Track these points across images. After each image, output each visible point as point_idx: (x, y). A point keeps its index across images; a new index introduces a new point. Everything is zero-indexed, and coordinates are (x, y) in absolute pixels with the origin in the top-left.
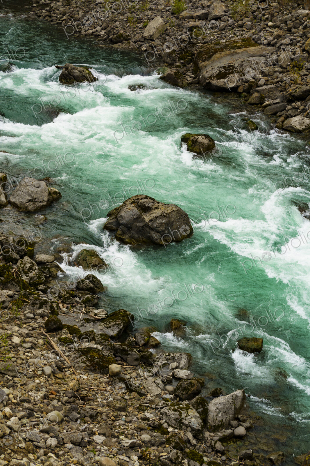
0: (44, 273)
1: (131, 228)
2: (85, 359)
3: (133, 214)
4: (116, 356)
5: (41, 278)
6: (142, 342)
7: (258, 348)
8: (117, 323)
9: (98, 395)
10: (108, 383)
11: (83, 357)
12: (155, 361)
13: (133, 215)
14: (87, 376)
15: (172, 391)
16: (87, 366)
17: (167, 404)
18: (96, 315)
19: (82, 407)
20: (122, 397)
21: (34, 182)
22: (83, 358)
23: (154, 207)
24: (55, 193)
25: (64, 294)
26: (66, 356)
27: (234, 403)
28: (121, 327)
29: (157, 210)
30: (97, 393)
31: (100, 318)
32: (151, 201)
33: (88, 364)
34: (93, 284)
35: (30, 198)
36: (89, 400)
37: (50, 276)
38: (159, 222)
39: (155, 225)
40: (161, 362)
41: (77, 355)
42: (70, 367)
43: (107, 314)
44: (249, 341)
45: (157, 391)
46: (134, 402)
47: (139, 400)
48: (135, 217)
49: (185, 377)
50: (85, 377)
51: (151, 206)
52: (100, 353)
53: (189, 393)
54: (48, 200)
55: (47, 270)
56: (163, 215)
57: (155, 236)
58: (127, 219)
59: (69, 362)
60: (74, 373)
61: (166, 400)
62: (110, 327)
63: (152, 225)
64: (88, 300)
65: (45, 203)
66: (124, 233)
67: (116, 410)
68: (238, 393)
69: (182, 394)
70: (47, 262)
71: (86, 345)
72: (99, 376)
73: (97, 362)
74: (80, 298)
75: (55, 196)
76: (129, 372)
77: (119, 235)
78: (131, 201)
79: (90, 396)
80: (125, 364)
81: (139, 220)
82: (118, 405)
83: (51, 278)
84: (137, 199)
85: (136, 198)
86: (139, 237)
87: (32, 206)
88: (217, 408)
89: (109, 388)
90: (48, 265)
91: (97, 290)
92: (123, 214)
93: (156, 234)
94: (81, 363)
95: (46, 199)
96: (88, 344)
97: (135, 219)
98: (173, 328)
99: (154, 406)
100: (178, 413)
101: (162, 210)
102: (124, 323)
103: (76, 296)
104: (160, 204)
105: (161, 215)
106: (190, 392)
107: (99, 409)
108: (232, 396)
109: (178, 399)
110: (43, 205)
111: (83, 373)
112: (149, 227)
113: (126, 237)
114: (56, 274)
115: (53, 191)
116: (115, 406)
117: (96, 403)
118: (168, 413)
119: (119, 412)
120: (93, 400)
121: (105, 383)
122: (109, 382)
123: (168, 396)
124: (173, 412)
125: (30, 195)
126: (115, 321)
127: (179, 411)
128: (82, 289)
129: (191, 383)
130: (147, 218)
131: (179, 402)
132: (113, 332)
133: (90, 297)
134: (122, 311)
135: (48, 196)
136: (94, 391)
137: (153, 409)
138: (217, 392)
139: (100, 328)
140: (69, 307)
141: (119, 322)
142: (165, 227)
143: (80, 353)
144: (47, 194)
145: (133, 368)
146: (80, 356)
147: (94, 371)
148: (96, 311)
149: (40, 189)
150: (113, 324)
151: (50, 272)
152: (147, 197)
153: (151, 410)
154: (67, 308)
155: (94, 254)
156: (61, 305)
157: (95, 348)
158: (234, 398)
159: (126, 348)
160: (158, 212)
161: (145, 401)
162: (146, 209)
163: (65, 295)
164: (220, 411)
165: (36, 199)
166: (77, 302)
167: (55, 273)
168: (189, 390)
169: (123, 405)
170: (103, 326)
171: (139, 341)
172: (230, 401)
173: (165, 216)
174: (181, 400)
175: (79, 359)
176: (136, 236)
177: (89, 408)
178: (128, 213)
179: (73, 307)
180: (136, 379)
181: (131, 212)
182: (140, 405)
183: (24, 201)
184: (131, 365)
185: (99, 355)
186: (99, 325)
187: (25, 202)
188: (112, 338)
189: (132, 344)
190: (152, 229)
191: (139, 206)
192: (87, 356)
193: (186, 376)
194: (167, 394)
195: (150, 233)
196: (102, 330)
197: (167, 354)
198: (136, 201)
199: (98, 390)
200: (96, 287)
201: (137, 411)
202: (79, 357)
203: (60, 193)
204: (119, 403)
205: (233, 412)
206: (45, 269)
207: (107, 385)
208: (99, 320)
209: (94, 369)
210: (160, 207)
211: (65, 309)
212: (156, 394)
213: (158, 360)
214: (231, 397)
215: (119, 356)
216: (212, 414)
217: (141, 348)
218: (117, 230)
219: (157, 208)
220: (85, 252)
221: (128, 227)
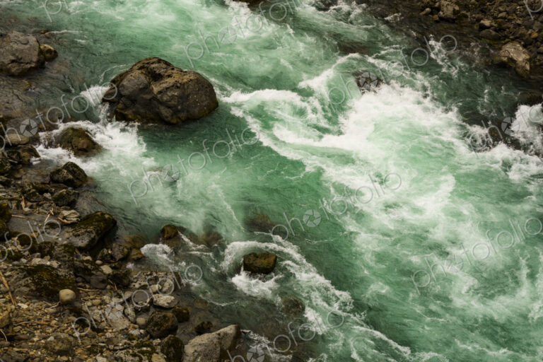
0: (12, 158)
1: (136, 100)
2: (30, 281)
3: (139, 83)
4: (77, 276)
5: (4, 167)
6: (119, 256)
7: (268, 267)
8: (89, 230)
9: (37, 333)
10: (54, 315)
11: (28, 278)
12: (132, 282)
13: (138, 85)
14: (29, 305)
15: (143, 325)
16: (32, 290)
17: (129, 344)
18: (64, 218)
19: (7, 350)
20: (70, 335)
21: (21, 38)
22: (27, 280)
23: (166, 74)
24: (49, 51)
25: (28, 188)
26: (5, 277)
27: (221, 343)
28: (93, 236)
29: (170, 78)
30: (36, 329)
31: (69, 222)
32: (164, 66)
33: (33, 288)
34: (73, 175)
35: (13, 58)
36: (20, 340)
37: (20, 163)
38: (169, 94)
39: (165, 99)
40: (140, 284)
41: (21, 275)
42: (7, 292)
43: (79, 217)
44: (257, 257)
45: (123, 324)
46: (86, 341)
47: (94, 337)
48: (141, 87)
49: (166, 305)
50: (24, 306)
51: (162, 74)
52: (54, 272)
53: (161, 329)
54: (38, 61)
55: (16, 155)
56: (175, 86)
57: (165, 112)
58: (131, 90)
59: (6, 285)
60: (10, 301)
61: (131, 338)
62: (79, 235)
63: (161, 97)
64: (61, 197)
65: (33, 65)
66: (126, 107)
67: (55, 353)
68: (230, 329)
69: (153, 330)
70: (19, 144)
71: (37, 261)
72: (45, 305)
73: (45, 285)
74: (52, 194)
75: (48, 55)
76: (92, 297)
77: (120, 109)
78: (140, 65)
79: (24, 333)
80: (87, 286)
81: (147, 90)
82: (57, 348)
83: (21, 166)
84: (148, 63)
85: (146, 62)
86: (146, 113)
87: (16, 68)
88: (196, 351)
89: (54, 322)
90: (20, 148)
91: (78, 183)
92: (125, 82)
93: (166, 109)
94: (24, 286)
95: (35, 59)
96: (39, 259)
97: (141, 89)
98: (165, 236)
99: (111, 347)
100: (137, 358)
101: (176, 79)
102: (98, 230)
103: (47, 191)
104: (175, 71)
105: (173, 86)
106: (163, 328)
107: (31, 353)
108: (219, 334)
109: (148, 336)
110: (31, 67)
111: (24, 300)
112: (158, 100)
113: (129, 113)
114: (29, 160)
115: (46, 49)
116: (54, 349)
117: (30, 344)
118: (124, 358)
119: (59, 357)
120: (26, 340)
121: (51, 314)
122: (56, 313)
123: (135, 332)
124: (131, 358)
125: (13, 55)
126: (87, 228)
127: (139, 356)
128: (57, 182)
129: (165, 317)
130: (156, 88)
131: (149, 339)
132: (82, 242)
133: (65, 193)
134: (99, 214)
135: (39, 55)
136: (33, 326)
137: (110, 350)
138: (203, 328)
139: (67, 235)
140: (34, 207)
141: (91, 228)
142: (178, 102)
143: (25, 273)
144: (36, 53)
145: (98, 293)
146: (25, 277)
147: (39, 298)
148: (66, 213)
149: (28, 46)
150: (83, 231)
151: (20, 158)
152: (159, 61)
153: (108, 352)
154: (31, 207)
155: (84, 134)
156: (23, 204)
157: (47, 266)
158: (221, 338)
159: (89, 267)
160: (170, 81)
161: (101, 340)
162: (156, 77)
163: (29, 190)
164: (199, 355)
165: (21, 59)
166: (46, 199)
167: (26, 159)
168: (161, 325)
169: (64, 347)
170: (71, 234)
171: (116, 254)
172: (215, 341)
173: (178, 87)
174: (152, 337)
175: (22, 282)
176: (142, 111)
177: (17, 352)
178: (132, 82)
179: (39, 205)
180: (99, 308)
181: (136, 81)
182: (92, 345)
183: (6, 61)
184: (96, 289)
185: (51, 275)
186: (67, 232)
187: (6, 63)
188: (81, 249)
189: (106, 259)
190: (162, 103)
191: (149, 73)
192: (33, 278)
193: (168, 303)
194: (135, 328)
195: (158, 108)
196: (68, 238)
197: (149, 273)
198: (146, 65)
199: (38, 325)
200: (77, 179)
201: (86, 353)
202: (23, 278)
203: (55, 52)
204: (60, 344)
205: (218, 356)
206: (13, 153)
207: (53, 318)
208: (67, 225)
209: (41, 296)
210: (174, 75)
211: (27, 209)
212: (121, 328)
213: (135, 280)
214: (217, 336)
215: (81, 277)
216: (188, 358)
217: (116, 264)
218: (119, 103)
219: (169, 76)
220: (71, 131)
221: (132, 99)
